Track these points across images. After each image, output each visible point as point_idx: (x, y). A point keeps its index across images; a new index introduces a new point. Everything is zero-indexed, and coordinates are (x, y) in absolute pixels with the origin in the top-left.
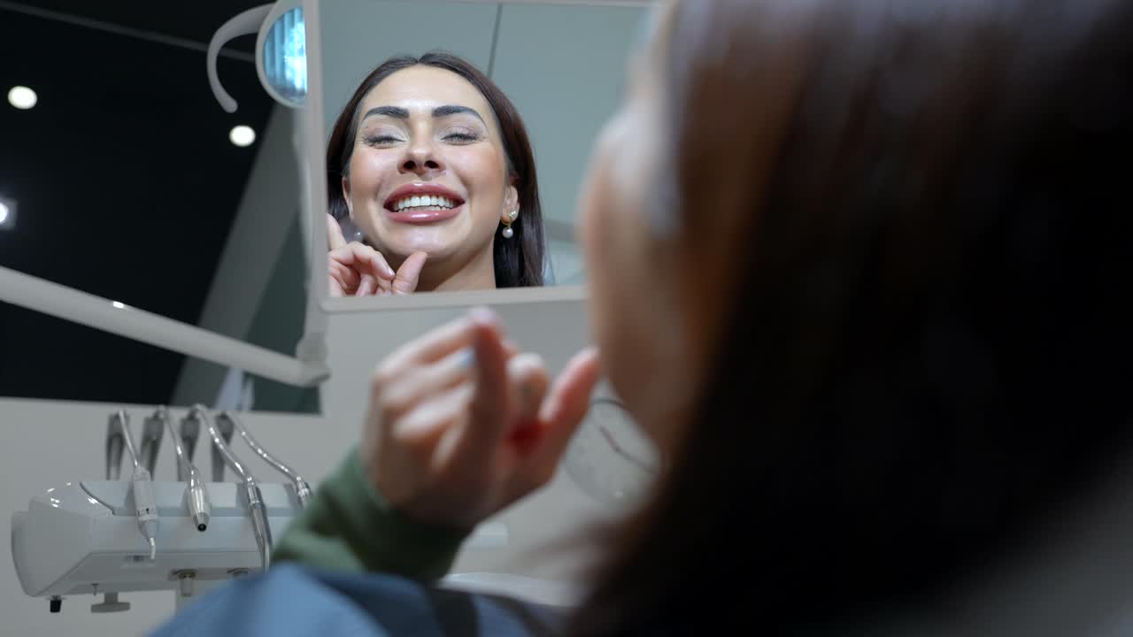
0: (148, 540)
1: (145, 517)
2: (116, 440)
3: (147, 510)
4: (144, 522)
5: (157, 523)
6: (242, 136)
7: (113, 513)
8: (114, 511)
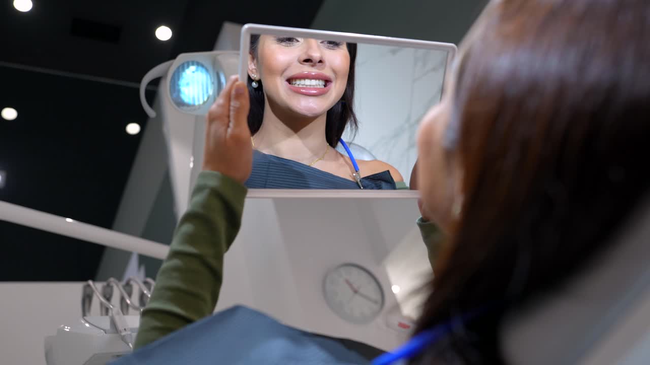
0: (128, 345)
1: (124, 333)
2: (87, 298)
3: (125, 329)
4: (124, 336)
5: (130, 335)
6: (133, 129)
7: (106, 333)
8: (105, 331)
